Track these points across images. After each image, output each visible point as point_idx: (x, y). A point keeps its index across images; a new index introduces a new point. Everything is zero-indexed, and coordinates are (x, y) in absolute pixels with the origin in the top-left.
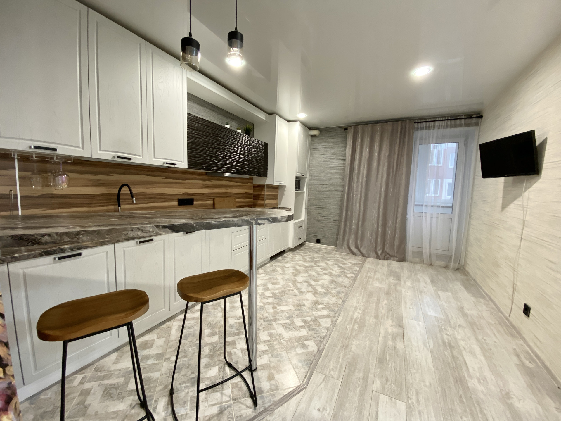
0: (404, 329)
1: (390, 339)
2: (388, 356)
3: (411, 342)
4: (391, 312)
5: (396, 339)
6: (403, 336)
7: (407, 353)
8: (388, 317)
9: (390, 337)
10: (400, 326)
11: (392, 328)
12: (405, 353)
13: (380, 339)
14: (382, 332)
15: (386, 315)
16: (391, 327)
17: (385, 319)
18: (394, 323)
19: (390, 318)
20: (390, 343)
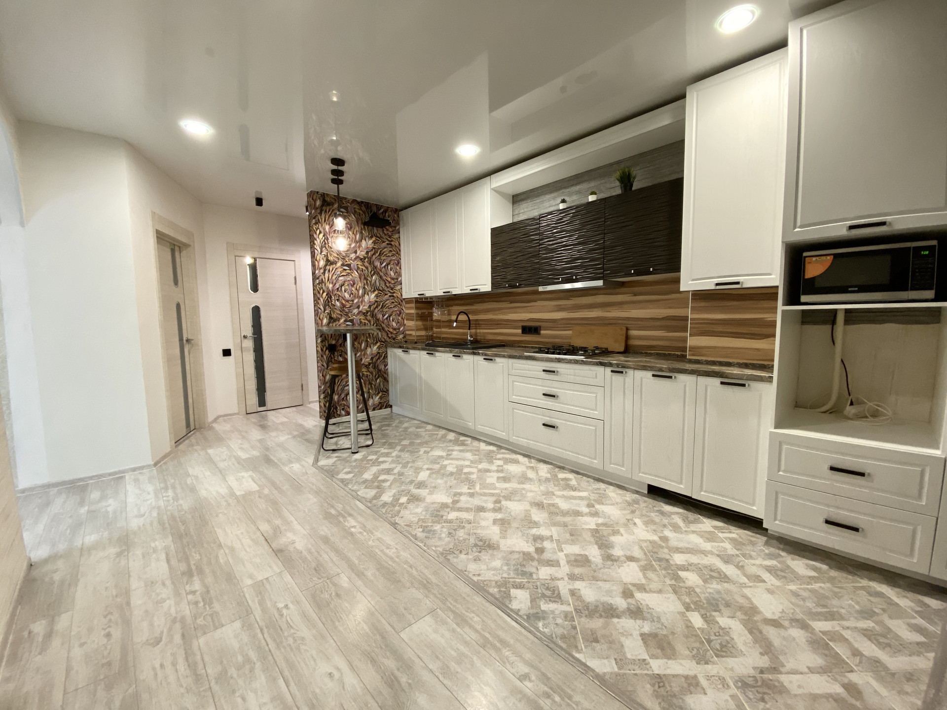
0: (271, 549)
1: (280, 526)
2: (271, 510)
3: (252, 540)
4: (314, 565)
5: (274, 531)
6: (266, 540)
7: (252, 526)
8: (310, 552)
9: (283, 528)
10: (281, 551)
11: (289, 540)
12: (254, 523)
13: (292, 519)
14: (298, 527)
15: (316, 554)
16: (292, 540)
17: (310, 546)
18: (292, 549)
19: (305, 553)
20: (278, 522)
